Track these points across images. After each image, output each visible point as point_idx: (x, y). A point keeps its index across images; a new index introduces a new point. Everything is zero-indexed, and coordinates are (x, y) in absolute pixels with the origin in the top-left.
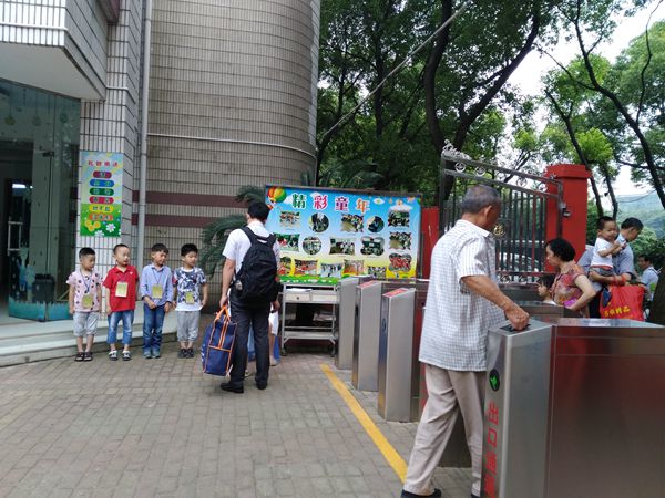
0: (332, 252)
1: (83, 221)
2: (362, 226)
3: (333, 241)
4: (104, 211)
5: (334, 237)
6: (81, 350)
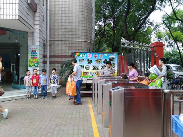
0: (93, 69)
1: (29, 63)
2: (101, 62)
3: (93, 66)
4: (34, 60)
5: (93, 65)
6: (28, 96)
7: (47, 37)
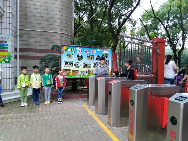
0: (84, 67)
2: (93, 58)
3: (84, 63)
4: (4, 54)
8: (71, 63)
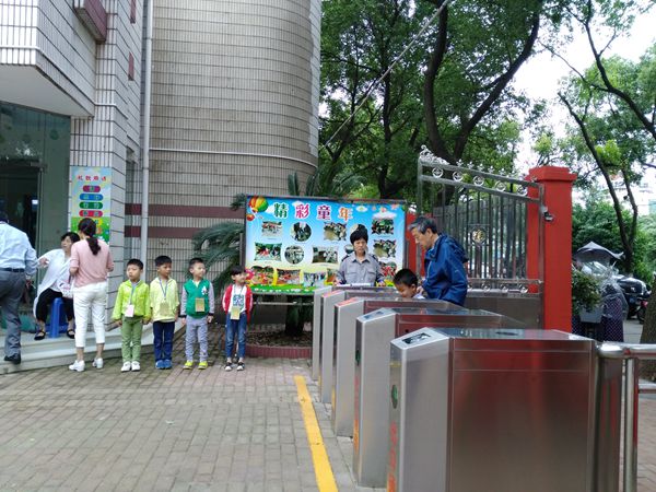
0: (315, 261)
2: (345, 235)
3: (315, 250)
5: (316, 246)
7: (142, 138)
8: (276, 250)
